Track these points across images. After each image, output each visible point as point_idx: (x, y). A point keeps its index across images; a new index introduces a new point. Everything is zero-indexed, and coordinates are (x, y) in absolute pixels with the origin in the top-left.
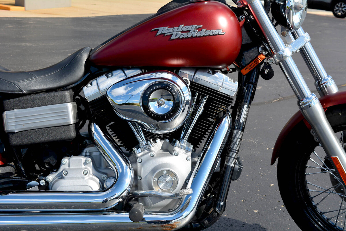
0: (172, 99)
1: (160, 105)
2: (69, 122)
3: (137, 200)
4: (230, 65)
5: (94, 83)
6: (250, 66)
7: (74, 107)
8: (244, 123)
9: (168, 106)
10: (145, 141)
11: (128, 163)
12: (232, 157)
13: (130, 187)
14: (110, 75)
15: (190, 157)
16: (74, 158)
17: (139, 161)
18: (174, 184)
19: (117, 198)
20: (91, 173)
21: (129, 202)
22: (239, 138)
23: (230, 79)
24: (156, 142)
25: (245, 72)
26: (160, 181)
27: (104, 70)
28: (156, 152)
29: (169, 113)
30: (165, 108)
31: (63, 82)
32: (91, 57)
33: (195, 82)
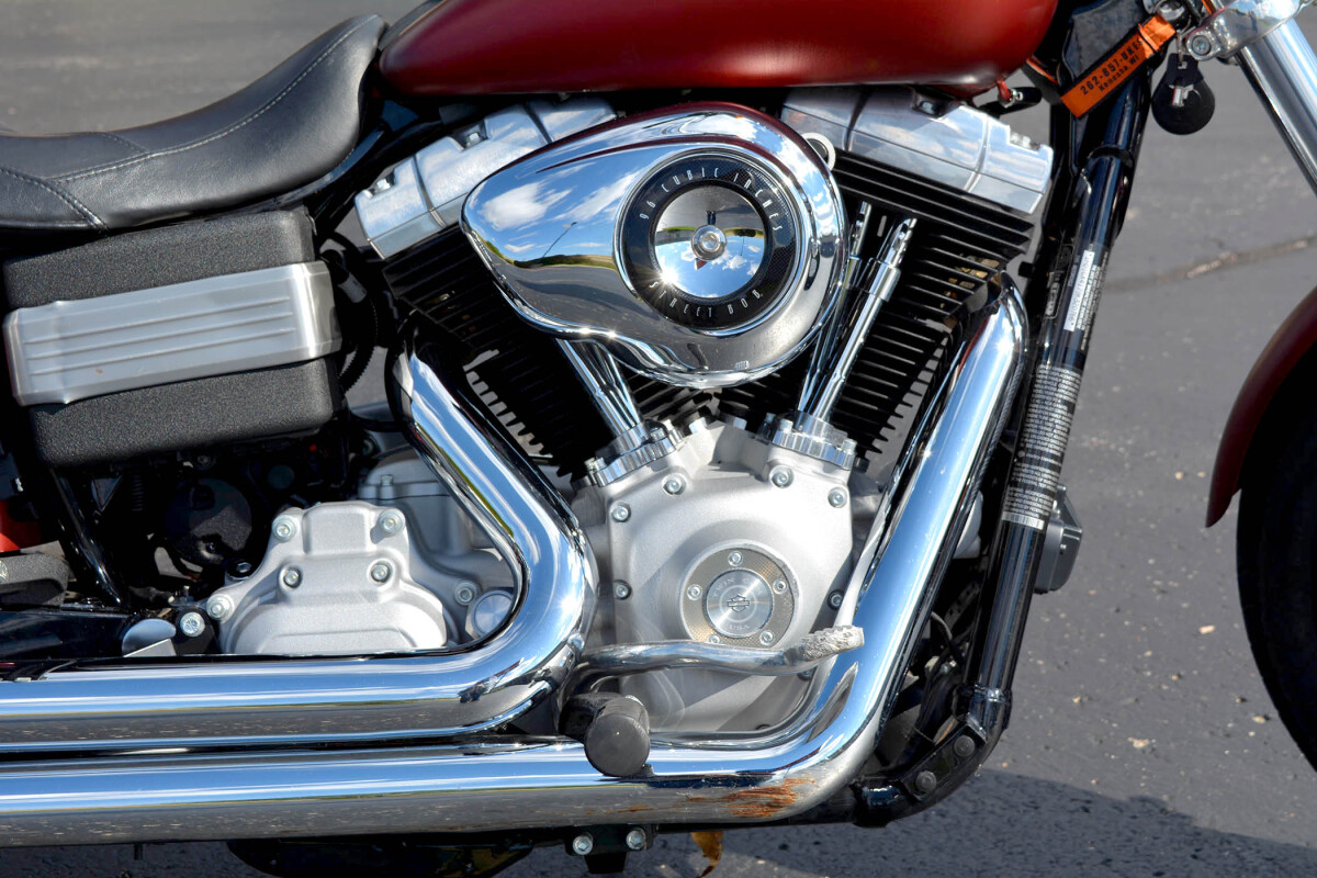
0: (760, 227)
1: (704, 257)
2: (298, 352)
3: (613, 687)
4: (1011, 71)
5: (405, 171)
6: (1105, 71)
7: (317, 281)
8: (1083, 332)
9: (740, 257)
10: (640, 426)
11: (572, 527)
12: (1033, 488)
13: (582, 632)
14: (474, 137)
15: (845, 493)
16: (327, 514)
17: (618, 517)
18: (777, 612)
19: (525, 680)
20: (406, 574)
21: (581, 697)
22: (1065, 403)
23: (1015, 137)
24: (687, 432)
25: (1081, 100)
26: (716, 601)
27: (447, 115)
28: (692, 473)
29: (746, 290)
30: (729, 269)
31: (266, 176)
32: (385, 60)
33: (858, 152)
